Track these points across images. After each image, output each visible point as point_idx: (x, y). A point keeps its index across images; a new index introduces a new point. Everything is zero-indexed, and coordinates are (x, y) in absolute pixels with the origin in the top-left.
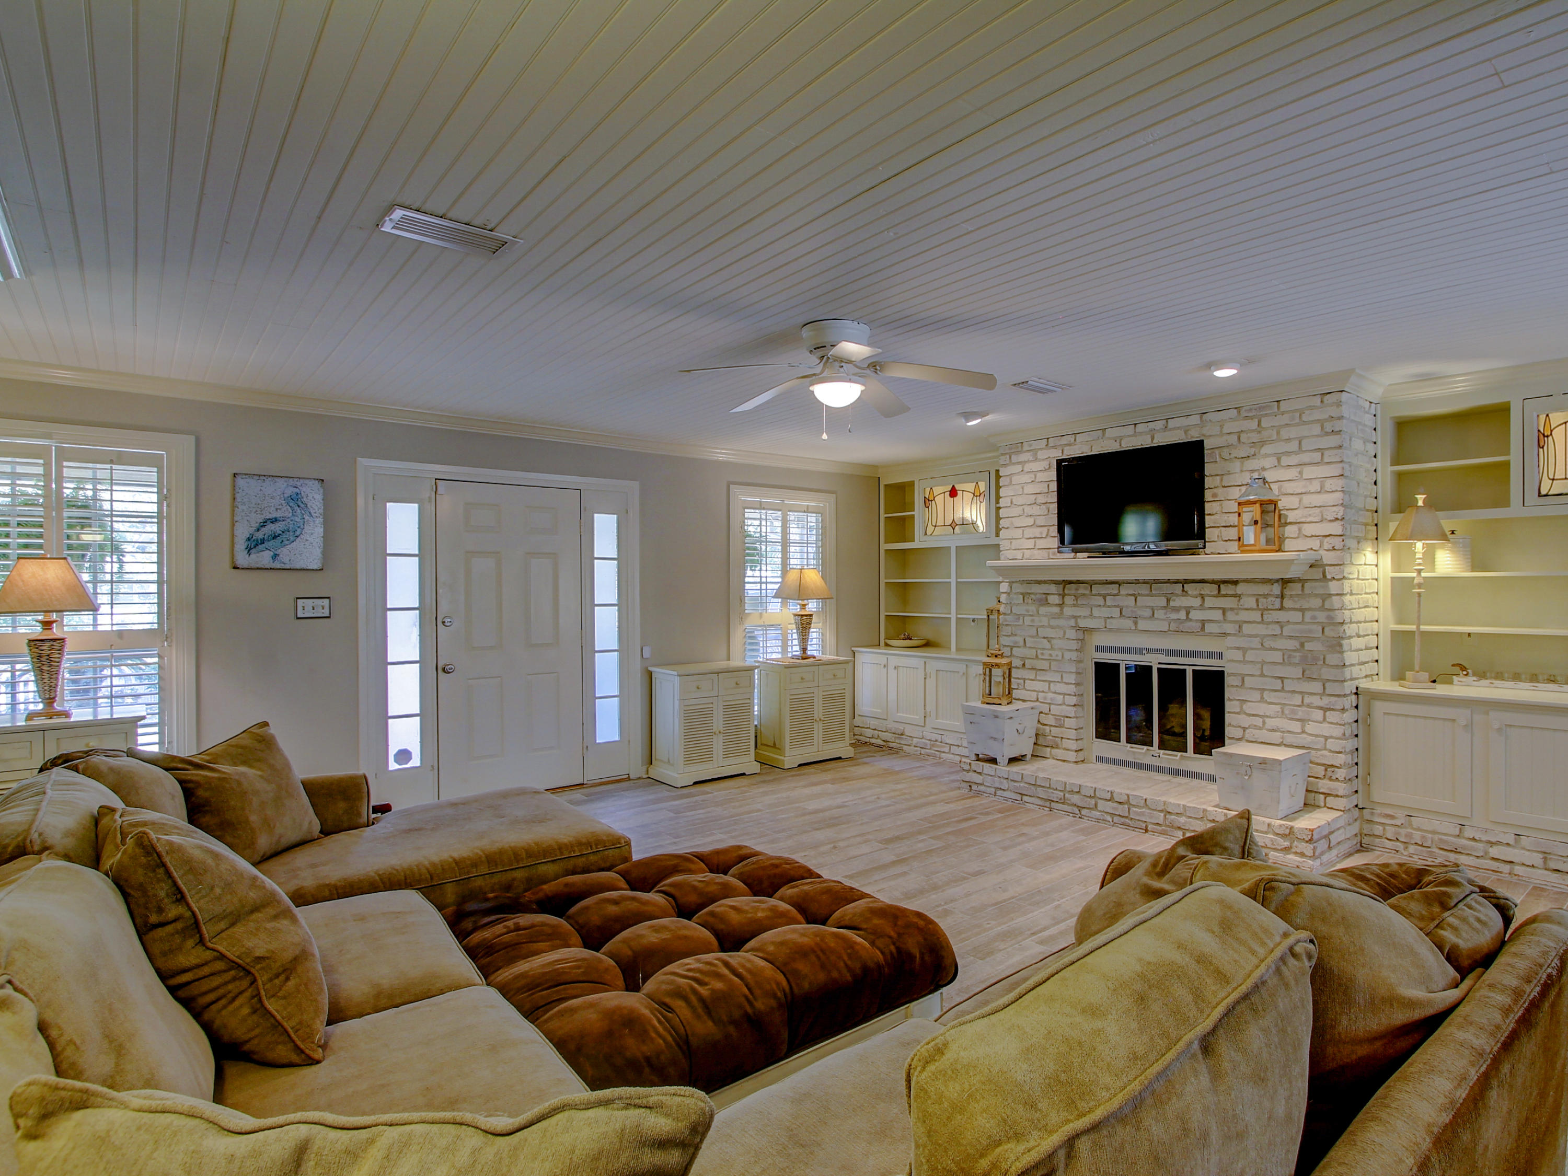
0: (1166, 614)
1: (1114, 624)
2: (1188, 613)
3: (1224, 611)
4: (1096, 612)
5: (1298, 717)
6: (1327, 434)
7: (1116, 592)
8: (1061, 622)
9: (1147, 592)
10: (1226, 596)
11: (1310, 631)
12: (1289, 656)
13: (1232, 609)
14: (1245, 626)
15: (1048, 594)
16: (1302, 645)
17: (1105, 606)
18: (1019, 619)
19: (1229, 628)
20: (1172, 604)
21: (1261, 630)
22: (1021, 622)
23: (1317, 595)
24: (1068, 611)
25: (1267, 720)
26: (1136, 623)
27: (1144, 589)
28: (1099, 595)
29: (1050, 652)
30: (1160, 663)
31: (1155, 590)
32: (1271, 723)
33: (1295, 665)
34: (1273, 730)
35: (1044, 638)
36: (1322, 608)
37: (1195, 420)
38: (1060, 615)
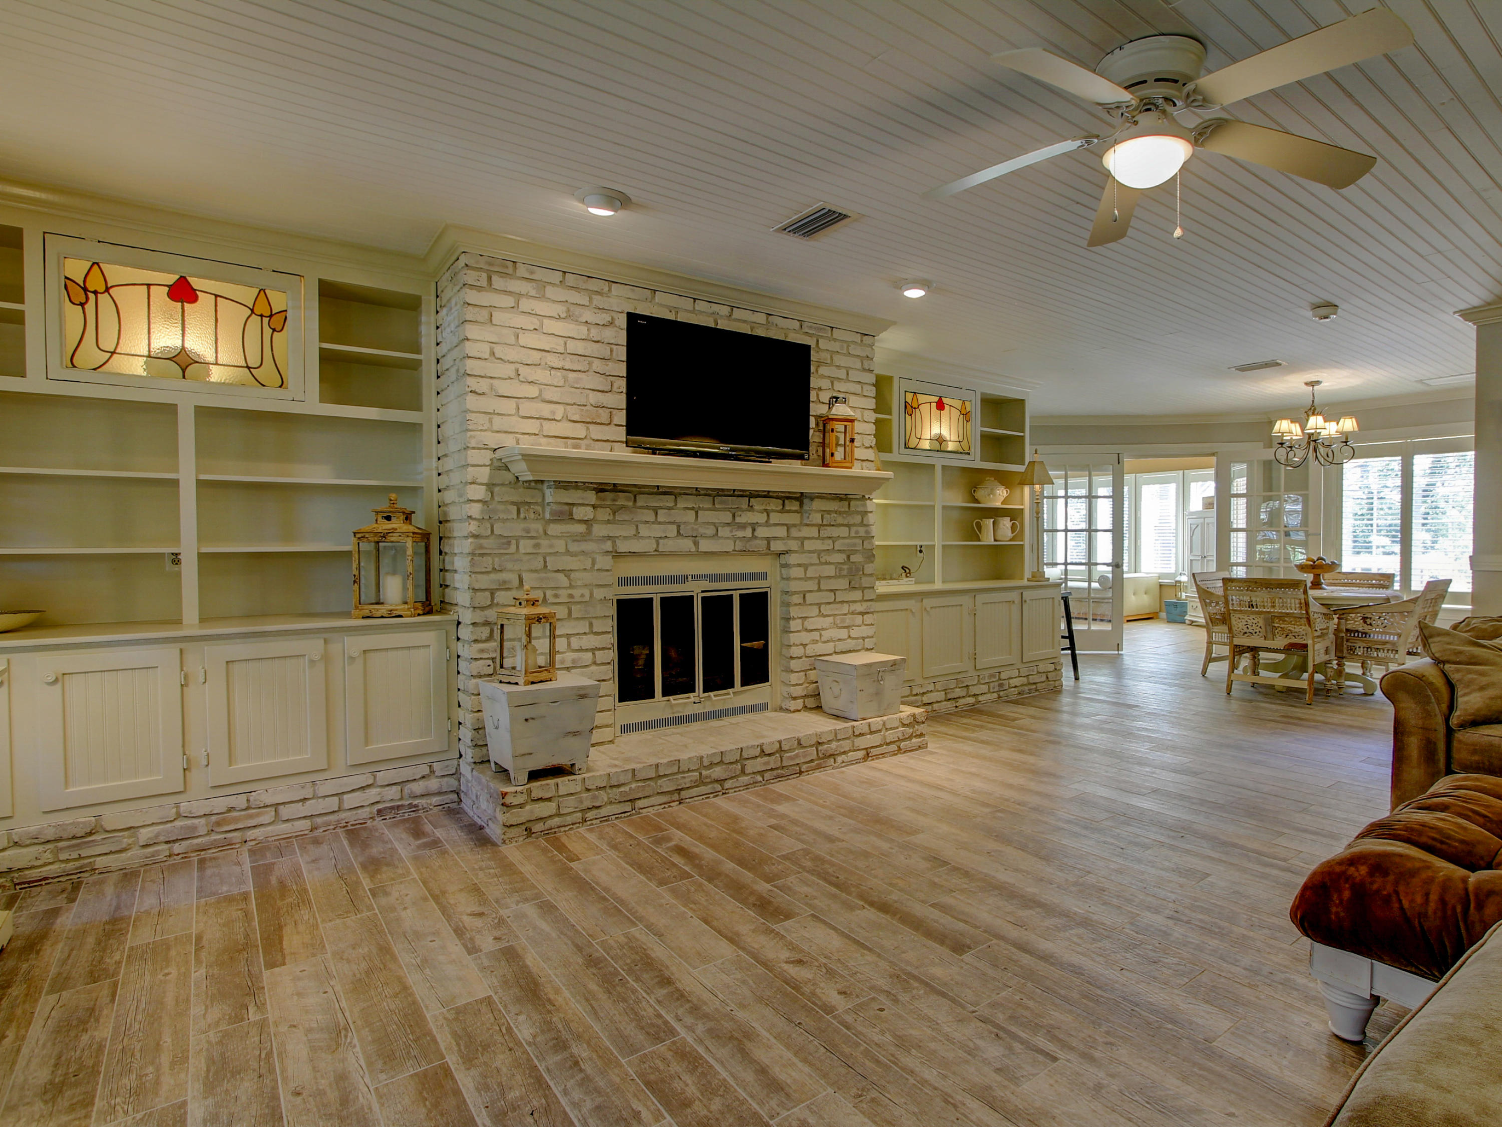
0: (731, 531)
1: (667, 546)
2: (754, 530)
3: (788, 527)
4: (644, 531)
5: (846, 625)
6: (864, 370)
7: (671, 504)
8: (590, 546)
9: (710, 506)
10: (789, 511)
11: (855, 545)
12: (841, 570)
13: (794, 525)
14: (806, 542)
15: (573, 504)
16: (848, 557)
17: (656, 522)
18: (509, 543)
19: (793, 545)
20: (738, 520)
21: (818, 545)
22: (513, 548)
23: (858, 513)
24: (599, 530)
25: (823, 633)
26: (696, 544)
27: (706, 503)
28: (647, 508)
29: (570, 591)
30: (703, 592)
31: (720, 503)
32: (826, 635)
33: (844, 577)
34: (828, 641)
35: (558, 571)
36: (862, 524)
37: (761, 318)
38: (585, 537)
